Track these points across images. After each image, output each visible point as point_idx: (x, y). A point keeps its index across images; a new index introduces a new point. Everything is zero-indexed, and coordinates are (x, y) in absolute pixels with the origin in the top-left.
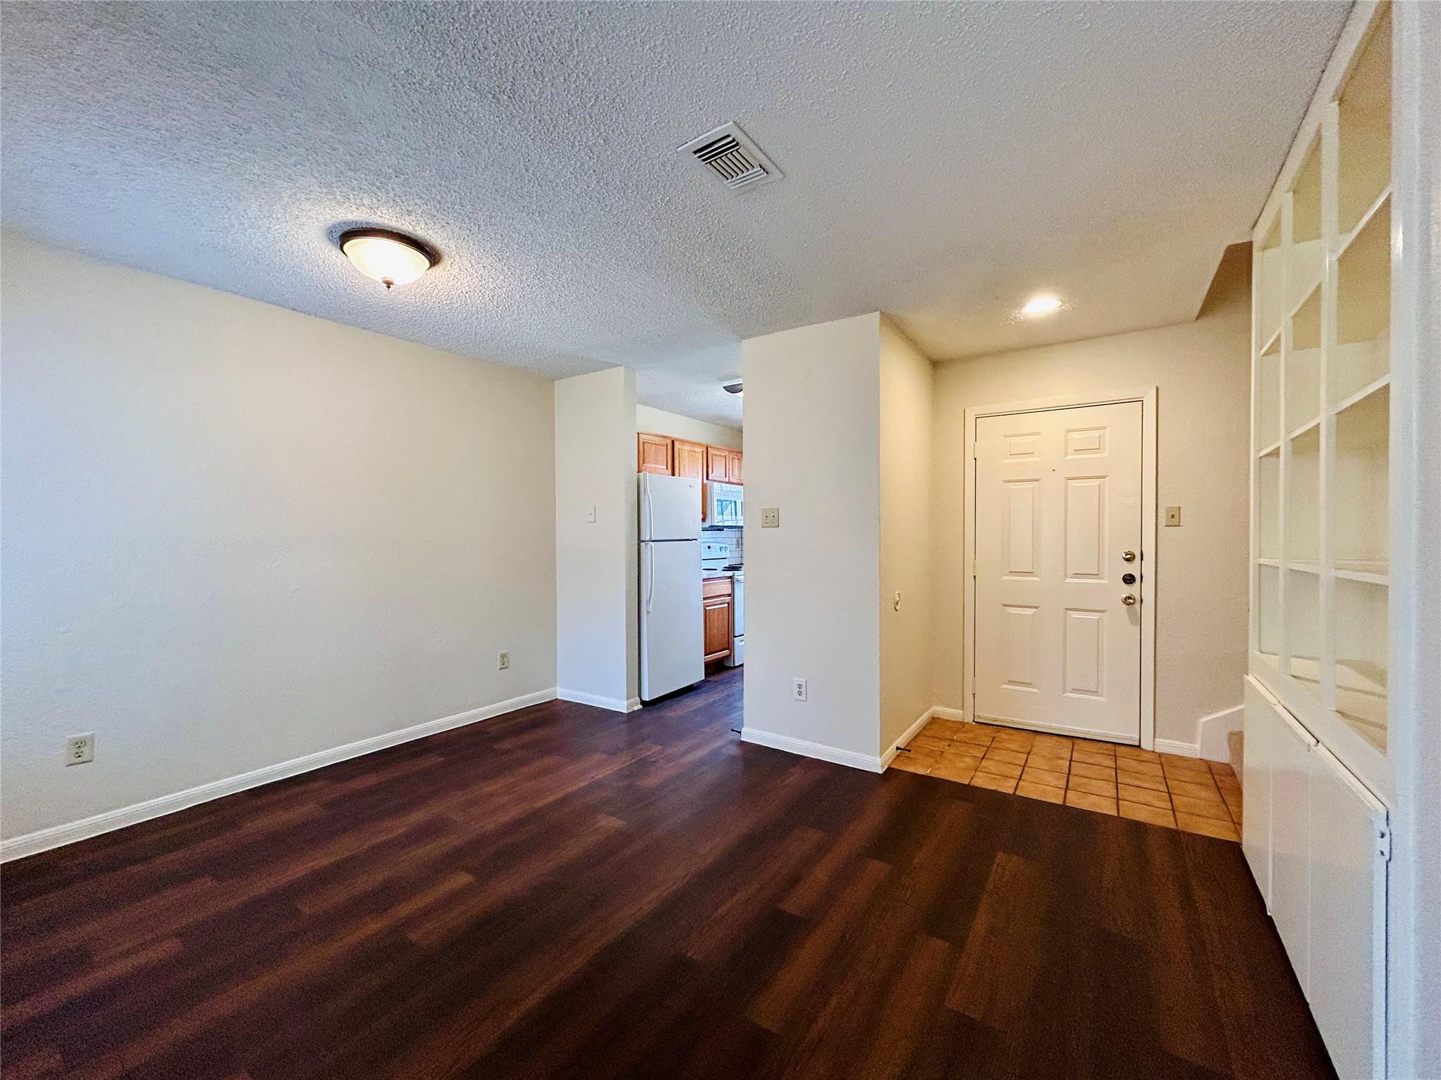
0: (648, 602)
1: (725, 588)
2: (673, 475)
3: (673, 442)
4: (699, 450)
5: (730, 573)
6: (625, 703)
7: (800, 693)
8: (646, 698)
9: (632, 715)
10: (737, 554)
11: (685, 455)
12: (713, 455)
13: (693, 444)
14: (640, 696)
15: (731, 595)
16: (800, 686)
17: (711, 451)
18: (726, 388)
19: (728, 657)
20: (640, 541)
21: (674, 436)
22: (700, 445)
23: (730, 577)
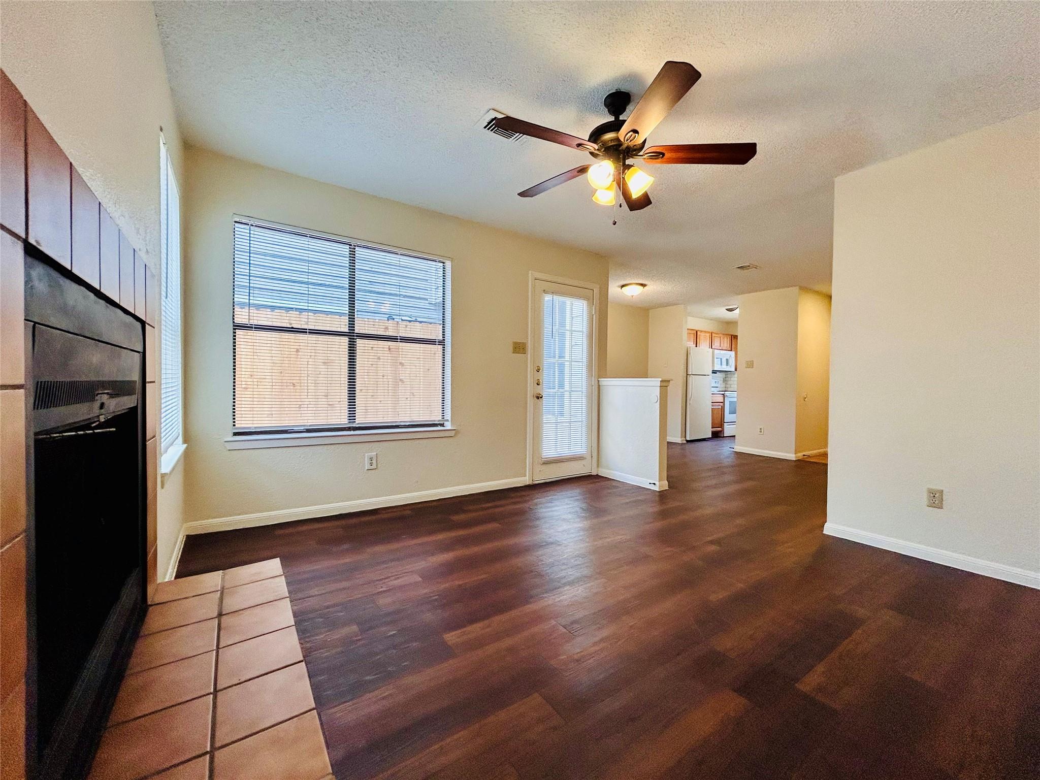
0: (690, 400)
1: (720, 399)
2: (696, 346)
3: (697, 332)
4: (708, 335)
5: (723, 393)
6: (680, 439)
7: (761, 432)
8: (688, 439)
9: (682, 444)
10: (723, 385)
11: (702, 337)
12: (715, 336)
13: (705, 332)
14: (685, 438)
15: (723, 402)
16: (761, 429)
17: (713, 335)
18: (727, 310)
19: (721, 431)
20: (687, 375)
21: (697, 329)
22: (709, 332)
23: (723, 394)
